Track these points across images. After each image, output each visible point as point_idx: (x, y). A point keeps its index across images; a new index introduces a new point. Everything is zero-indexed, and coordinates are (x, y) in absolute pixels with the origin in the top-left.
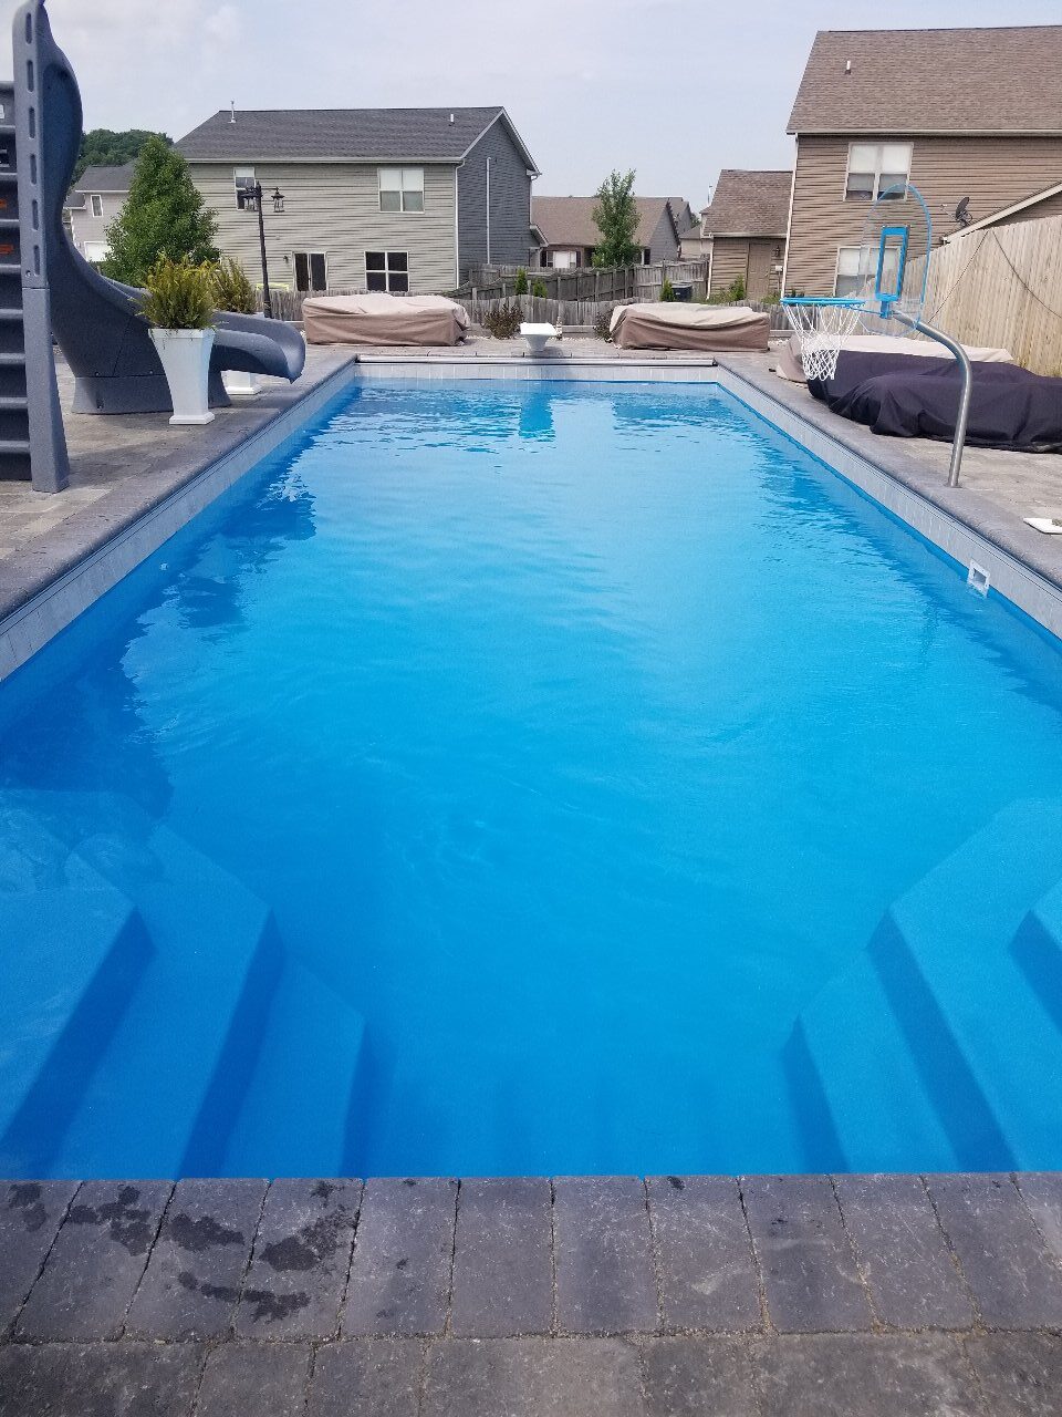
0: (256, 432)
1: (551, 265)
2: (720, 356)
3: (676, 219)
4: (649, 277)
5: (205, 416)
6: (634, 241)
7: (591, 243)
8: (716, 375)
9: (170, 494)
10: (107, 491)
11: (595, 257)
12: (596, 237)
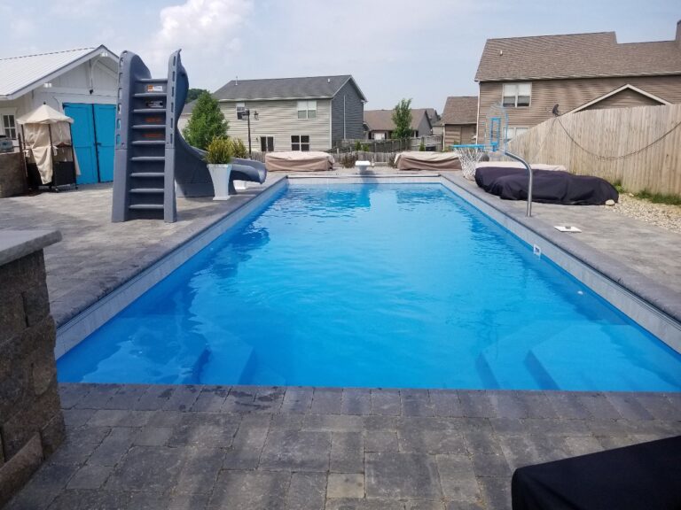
1: (373, 139)
2: (442, 173)
3: (430, 118)
4: (417, 142)
6: (410, 128)
7: (391, 129)
8: (440, 180)
11: (393, 135)
12: (393, 126)
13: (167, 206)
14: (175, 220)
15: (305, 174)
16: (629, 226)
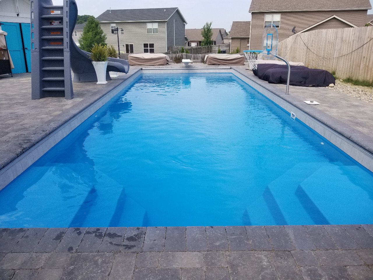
0: (118, 86)
1: (190, 46)
2: (232, 66)
3: (222, 34)
4: (215, 48)
5: (105, 82)
6: (211, 39)
7: (201, 40)
8: (231, 71)
9: (98, 100)
10: (83, 99)
11: (201, 44)
12: (202, 39)
13: (66, 89)
14: (72, 98)
15: (152, 67)
16: (346, 100)
